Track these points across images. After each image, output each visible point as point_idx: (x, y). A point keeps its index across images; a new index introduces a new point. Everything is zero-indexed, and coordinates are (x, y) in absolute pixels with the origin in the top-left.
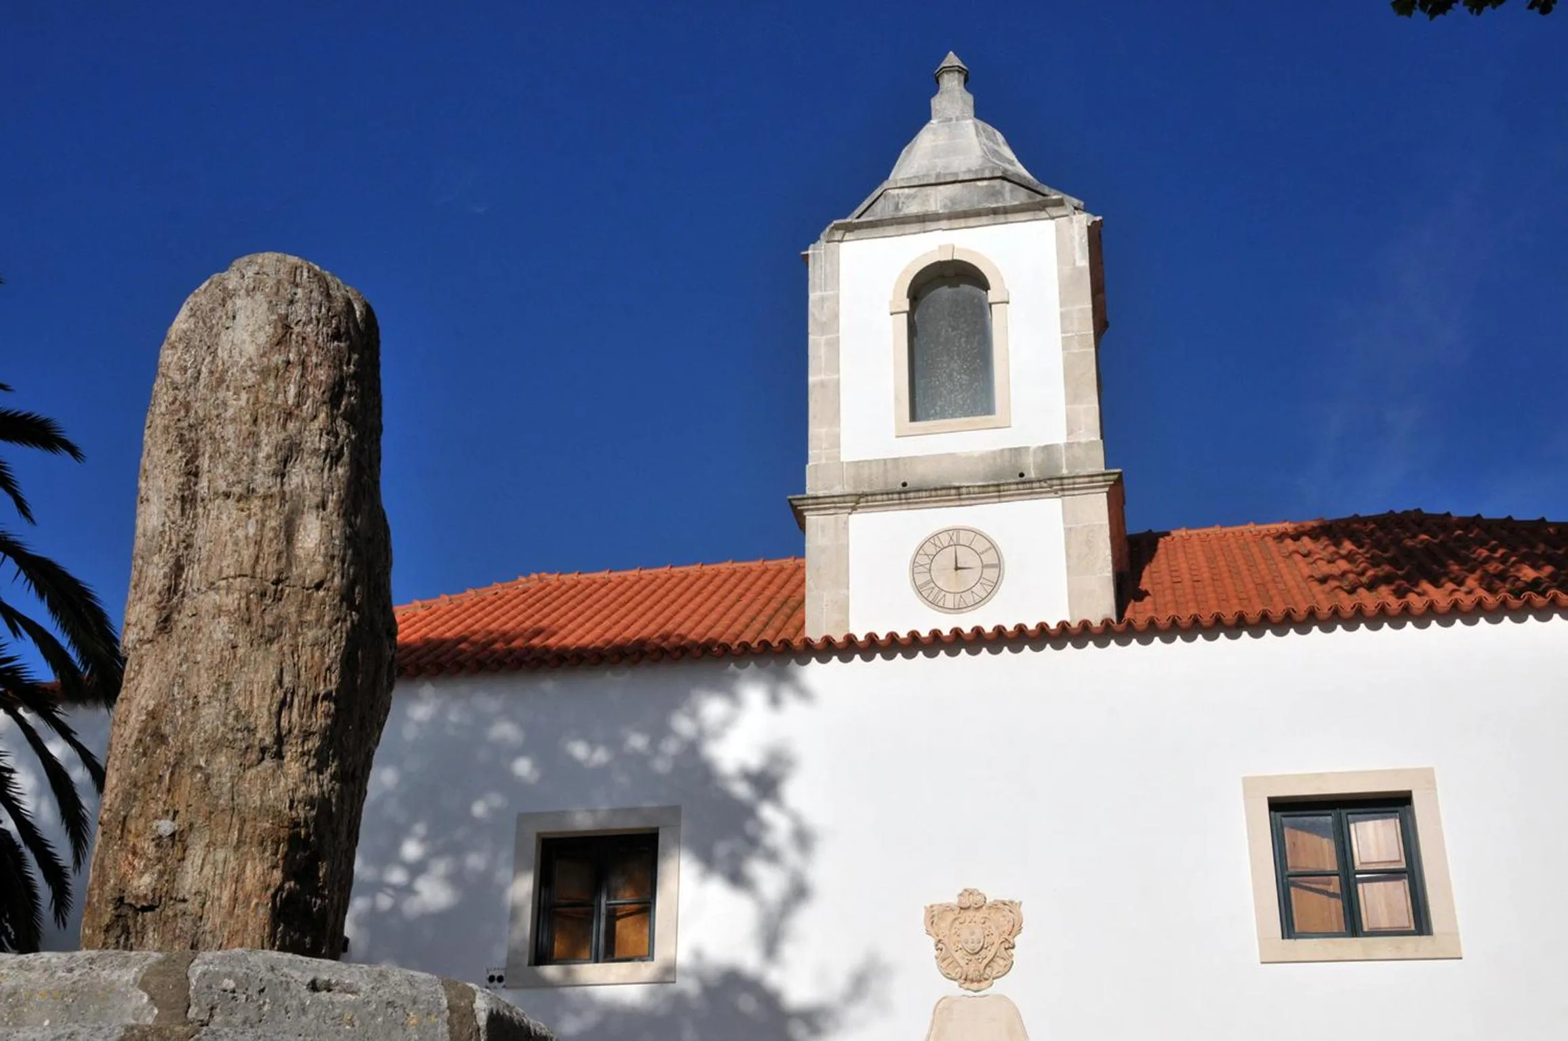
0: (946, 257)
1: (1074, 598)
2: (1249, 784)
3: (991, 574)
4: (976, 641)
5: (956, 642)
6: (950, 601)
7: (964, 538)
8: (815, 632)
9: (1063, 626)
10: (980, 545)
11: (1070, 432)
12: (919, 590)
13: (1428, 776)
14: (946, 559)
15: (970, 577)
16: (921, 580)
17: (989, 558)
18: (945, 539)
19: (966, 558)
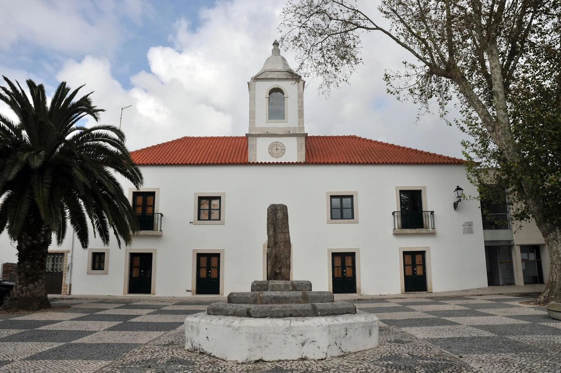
0: (276, 87)
1: (299, 157)
2: (327, 193)
3: (283, 151)
4: (281, 164)
5: (277, 164)
6: (275, 156)
7: (278, 144)
8: (251, 160)
9: (297, 163)
10: (281, 145)
11: (299, 125)
12: (270, 153)
13: (357, 193)
14: (275, 148)
15: (279, 151)
16: (270, 151)
17: (283, 148)
18: (275, 143)
19: (279, 148)
